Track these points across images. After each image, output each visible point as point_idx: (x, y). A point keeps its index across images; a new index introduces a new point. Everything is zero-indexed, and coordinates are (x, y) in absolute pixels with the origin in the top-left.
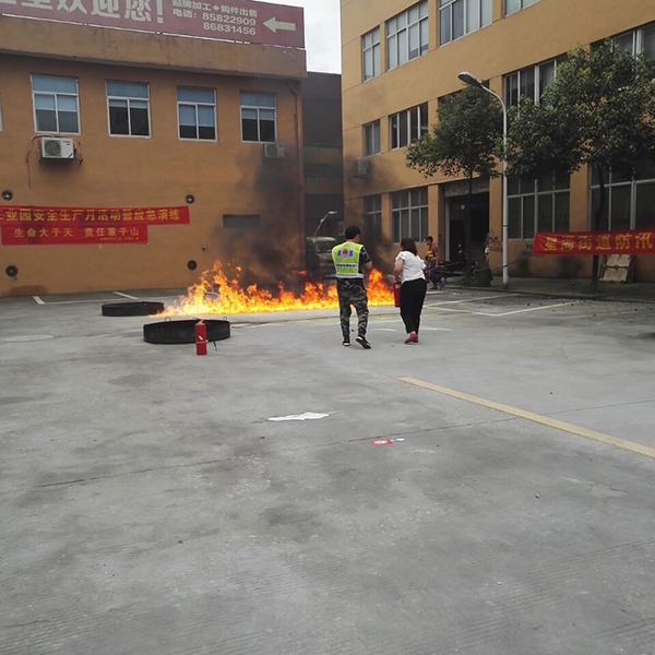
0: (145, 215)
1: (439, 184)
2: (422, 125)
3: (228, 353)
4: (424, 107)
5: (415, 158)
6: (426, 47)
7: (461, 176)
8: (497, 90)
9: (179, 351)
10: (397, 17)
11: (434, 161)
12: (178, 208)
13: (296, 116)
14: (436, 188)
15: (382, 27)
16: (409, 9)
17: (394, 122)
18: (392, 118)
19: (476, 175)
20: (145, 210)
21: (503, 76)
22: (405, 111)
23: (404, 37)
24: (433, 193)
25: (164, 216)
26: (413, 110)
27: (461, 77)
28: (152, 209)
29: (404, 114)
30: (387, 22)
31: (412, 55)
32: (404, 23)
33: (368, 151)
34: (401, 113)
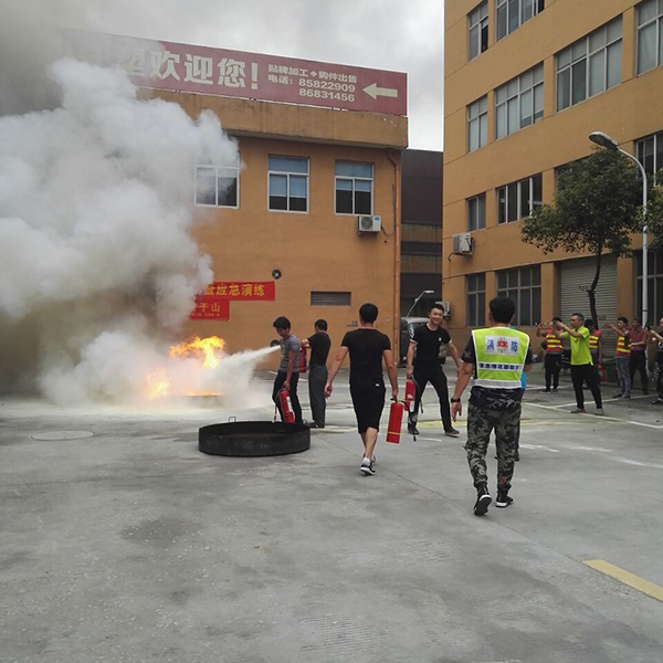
0: (228, 290)
1: (555, 263)
2: (534, 199)
4: (538, 178)
5: (532, 232)
6: (541, 114)
10: (507, 84)
12: (263, 283)
13: (394, 188)
14: (551, 266)
15: (491, 95)
16: (521, 76)
17: (502, 195)
18: (500, 191)
20: (229, 284)
21: (635, 141)
22: (515, 184)
23: (515, 106)
24: (547, 272)
25: (248, 291)
26: (525, 182)
27: (593, 138)
28: (236, 283)
29: (512, 186)
30: (496, 90)
31: (524, 123)
32: (516, 90)
33: (471, 227)
34: (509, 185)
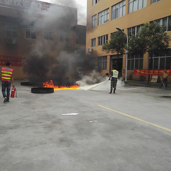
1: (110, 55)
2: (106, 40)
3: (53, 97)
4: (107, 35)
5: (104, 48)
6: (108, 20)
7: (116, 53)
8: (126, 32)
9: (40, 96)
10: (101, 12)
11: (109, 49)
14: (109, 56)
15: (97, 14)
16: (104, 10)
17: (99, 39)
18: (99, 38)
19: (119, 53)
21: (128, 29)
22: (102, 36)
23: (103, 17)
24: (109, 57)
26: (104, 36)
27: (117, 28)
29: (102, 37)
30: (99, 13)
31: (105, 22)
32: (103, 14)
33: (92, 46)
34: (101, 37)
